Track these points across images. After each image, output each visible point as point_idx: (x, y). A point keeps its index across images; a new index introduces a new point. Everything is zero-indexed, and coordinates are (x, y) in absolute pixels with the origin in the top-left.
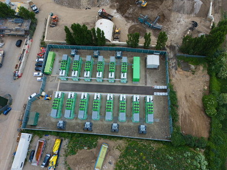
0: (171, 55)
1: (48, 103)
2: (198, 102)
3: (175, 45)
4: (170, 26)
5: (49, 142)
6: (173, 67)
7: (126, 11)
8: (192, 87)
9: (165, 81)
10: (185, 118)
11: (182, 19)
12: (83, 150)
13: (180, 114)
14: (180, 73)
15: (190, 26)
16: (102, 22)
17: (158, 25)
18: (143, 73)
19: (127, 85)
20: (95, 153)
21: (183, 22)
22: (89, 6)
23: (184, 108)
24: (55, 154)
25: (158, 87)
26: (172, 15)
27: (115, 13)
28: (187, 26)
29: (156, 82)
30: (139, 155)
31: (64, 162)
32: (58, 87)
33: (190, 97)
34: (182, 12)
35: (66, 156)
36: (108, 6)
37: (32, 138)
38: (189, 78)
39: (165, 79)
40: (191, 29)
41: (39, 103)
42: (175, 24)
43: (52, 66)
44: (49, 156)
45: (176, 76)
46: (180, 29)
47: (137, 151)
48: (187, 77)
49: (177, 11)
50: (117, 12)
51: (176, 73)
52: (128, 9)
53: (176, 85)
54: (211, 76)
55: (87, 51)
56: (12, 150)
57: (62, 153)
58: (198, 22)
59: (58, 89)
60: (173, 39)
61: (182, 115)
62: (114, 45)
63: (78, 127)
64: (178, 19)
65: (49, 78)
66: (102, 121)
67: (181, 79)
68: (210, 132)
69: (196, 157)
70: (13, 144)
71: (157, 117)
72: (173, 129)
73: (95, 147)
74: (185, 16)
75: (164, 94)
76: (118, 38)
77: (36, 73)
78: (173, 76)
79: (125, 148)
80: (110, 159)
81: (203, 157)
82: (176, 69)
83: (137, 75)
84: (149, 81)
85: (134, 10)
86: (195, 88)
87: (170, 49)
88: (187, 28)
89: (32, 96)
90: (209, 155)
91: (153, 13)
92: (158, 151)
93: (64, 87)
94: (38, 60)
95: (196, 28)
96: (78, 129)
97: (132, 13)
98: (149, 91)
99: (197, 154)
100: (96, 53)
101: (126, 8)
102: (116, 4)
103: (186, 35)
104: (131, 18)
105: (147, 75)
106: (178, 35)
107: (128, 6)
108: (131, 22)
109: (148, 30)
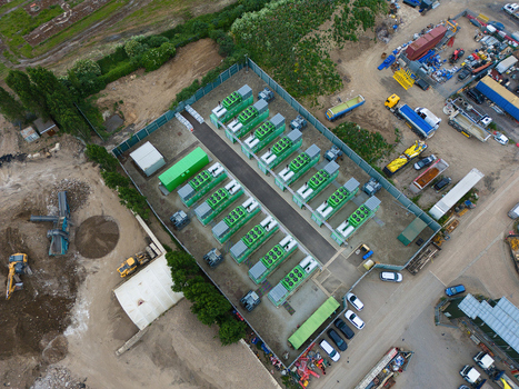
1: (371, 245)
2: (165, 72)
3: (82, 155)
4: (41, 192)
7: (59, 299)
8: (147, 91)
9: (167, 126)
10: (202, 70)
11: (7, 185)
12: (365, 129)
14: (134, 116)
15: (15, 164)
21: (15, 179)
23: (185, 80)
24: (405, 155)
25: (187, 123)
26: (5, 208)
27: (75, 327)
28: (20, 167)
29: (180, 134)
32: (333, 259)
33: (165, 83)
35: (390, 146)
38: (135, 102)
40: (22, 158)
42: (27, 188)
44: (416, 164)
45: (145, 118)
46: (36, 172)
47: (297, 79)
48: (134, 105)
50: (70, 322)
51: (140, 122)
52: (48, 296)
53: (162, 108)
59: (336, 256)
60: (72, 166)
63: (348, 170)
64: (11, 191)
65: (337, 293)
67: (144, 109)
68: (196, 40)
70: (467, 224)
75: (191, 110)
79: (308, 96)
82: (133, 125)
84: (186, 144)
86: (146, 86)
88: (24, 164)
91: (31, 233)
92: (274, 64)
93: (324, 250)
94: (333, 354)
95: (14, 153)
96: (350, 166)
97: (55, 279)
98: (205, 134)
99: (236, 32)
100: (214, 256)
101: (47, 304)
102: (47, 344)
103: (43, 156)
104: (69, 276)
105: (178, 153)
106: (53, 167)
107: (40, 300)
108: (79, 270)
109: (79, 222)
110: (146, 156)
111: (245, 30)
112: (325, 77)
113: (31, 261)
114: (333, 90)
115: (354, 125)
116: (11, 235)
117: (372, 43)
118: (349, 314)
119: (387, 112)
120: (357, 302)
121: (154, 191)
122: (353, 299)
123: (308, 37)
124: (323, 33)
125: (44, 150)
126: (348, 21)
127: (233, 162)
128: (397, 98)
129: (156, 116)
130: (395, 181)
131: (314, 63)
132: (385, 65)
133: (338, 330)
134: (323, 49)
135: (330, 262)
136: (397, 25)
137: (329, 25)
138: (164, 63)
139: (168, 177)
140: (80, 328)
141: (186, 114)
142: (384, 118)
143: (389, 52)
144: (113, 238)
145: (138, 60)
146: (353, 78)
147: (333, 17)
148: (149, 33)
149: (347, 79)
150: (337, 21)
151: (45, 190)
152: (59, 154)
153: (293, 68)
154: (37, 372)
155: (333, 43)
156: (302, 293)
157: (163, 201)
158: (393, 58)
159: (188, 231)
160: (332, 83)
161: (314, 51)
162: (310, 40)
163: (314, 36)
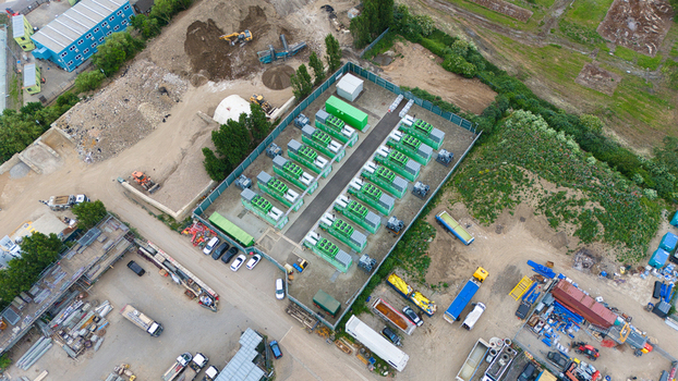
0: (355, 62)
1: (309, 272)
2: (447, 76)
3: (344, 48)
4: (307, 36)
6: (375, 72)
7: (230, 69)
8: (420, 69)
9: (389, 93)
11: (308, 16)
12: (431, 246)
14: (391, 69)
15: (327, 14)
16: (226, 106)
17: (294, 46)
19: (361, 141)
21: (313, 19)
22: (164, 114)
23: (447, 96)
24: (413, 292)
25: (394, 105)
26: (290, 21)
27: (214, 85)
28: (324, 18)
29: (384, 104)
30: (481, 175)
31: (431, 291)
32: (290, 241)
33: (433, 80)
34: (295, 9)
35: (423, 281)
36: (191, 87)
38: (406, 65)
40: (332, 16)
41: (300, 286)
42: (308, 28)
45: (392, 76)
46: (322, 28)
47: (473, 177)
48: (402, 65)
49: (289, 12)
50: (217, 82)
51: (387, 74)
52: (229, 62)
53: (405, 84)
54: (419, 42)
55: (253, 165)
56: (360, 370)
58: (328, 4)
59: (294, 243)
62: (278, 120)
63: (384, 243)
64: (304, 20)
67: (400, 73)
68: (493, 88)
70: (350, 363)
73: (434, 229)
74: (305, 9)
75: (409, 104)
76: (271, 107)
77: (236, 263)
78: (389, 80)
79: (460, 194)
80: (463, 222)
81: (522, 112)
82: (382, 70)
83: (357, 115)
84: (375, 111)
85: (242, 56)
86: (425, 68)
87: (344, 58)
88: (327, 19)
89: (280, 287)
91: (271, 38)
93: (297, 233)
94: (209, 248)
95: (335, 11)
97: (242, 62)
98: (392, 120)
100: (274, 149)
101: (225, 64)
102: (201, 74)
103: (337, 27)
104: (247, 70)
105: (365, 107)
107: (226, 58)
108: (253, 75)
109: (289, 64)
110: (350, 84)
112: (486, 203)
114: (476, 216)
117: (563, 249)
118: (243, 257)
120: (252, 261)
122: (256, 258)
123: (526, 171)
124: (538, 186)
125: (342, 26)
126: (569, 208)
127: (367, 148)
128: (484, 276)
129: (396, 83)
130: (384, 290)
131: (501, 188)
132: (537, 267)
133: (228, 250)
134: (522, 193)
136: (608, 276)
137: (552, 189)
138: (454, 73)
139: (333, 101)
140: (213, 88)
141: (404, 102)
143: (558, 269)
144: (279, 86)
145: (447, 53)
146: (503, 236)
147: (562, 189)
148: (485, 54)
149: (499, 230)
150: (561, 196)
152: (341, 35)
154: (184, 74)
155: (535, 202)
156: (258, 222)
157: (318, 109)
158: (550, 274)
159: (295, 131)
160: (483, 213)
161: (514, 185)
162: (524, 177)
163: (530, 178)
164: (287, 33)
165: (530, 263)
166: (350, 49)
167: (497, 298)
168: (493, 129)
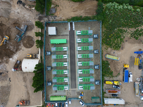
0: (46, 19)
1: (85, 93)
2: (76, 5)
3: (38, 16)
4: (23, 19)
5: (106, 88)
6: (55, 18)
7: (12, 51)
8: (67, 8)
9: (64, 24)
10: (87, 13)
11: (16, 11)
12: (111, 68)
13: (85, 15)
14: (58, 14)
15: (21, 5)
16: (24, 68)
17: (23, 28)
18: (61, 37)
19: (69, 46)
20: (110, 61)
21: (19, 10)
22: (8, 79)
23: (81, 13)
24: (113, 83)
25: (70, 28)
26: (13, 17)
27: (12, 59)
28: (22, 8)
29: (66, 29)
30: (110, 37)
31: (116, 77)
32: (74, 89)
33: (74, 9)
34: (10, 11)
35: (113, 76)
36: (7, 65)
37: (105, 97)
38: (62, 9)
39: (63, 24)
40: (24, 5)
41: (85, 98)
42: (20, 16)
43: (60, 96)
44: (114, 86)
45: (61, 17)
46: (25, 12)
47: (108, 39)
48: (61, 10)
49: (9, 14)
50: (12, 57)
51: (59, 17)
53: (67, 17)
55: (46, 75)
57: (111, 79)
59: (75, 89)
60: (34, 18)
61: (85, 14)
62: (41, 57)
63: (97, 73)
64: (16, 13)
65: (68, 96)
66: (92, 60)
67: (62, 13)
69: (109, 8)
71: (88, 28)
72: (95, 19)
73: (108, 62)
74: (13, 8)
76: (36, 55)
78: (61, 18)
79: (107, 45)
80: (112, 53)
81: (108, 4)
82: (56, 16)
83: (63, 41)
84: (65, 33)
86: (68, 6)
87: (41, 20)
88: (23, 7)
89: (82, 104)
90: (106, 1)
91: (14, 31)
92: (107, 28)
93: (74, 85)
95: (23, 1)
96: (98, 72)
97: (13, 47)
98: (72, 33)
99: (107, 7)
100: (49, 69)
101: (9, 51)
102: (5, 59)
103: (29, 8)
104: (17, 47)
105: (61, 34)
106: (30, 14)
107: (7, 49)
108: (20, 47)
109: (27, 35)
110: (52, 30)
111: (109, 10)
112: (116, 44)
113: (10, 39)
114: (115, 49)
115: (109, 65)
116: (9, 29)
117: (141, 43)
118: (67, 102)
119: (122, 66)
120: (70, 102)
121: (48, 40)
123: (123, 29)
124: (129, 31)
125: (30, 7)
126: (140, 33)
127: (72, 48)
128: (128, 67)
130: (105, 85)
131: (117, 38)
132: (137, 53)
135: (73, 89)
137: (133, 30)
139: (53, 41)
141: (71, 24)
142: (120, 67)
144: (31, 46)
146: (124, 49)
147: (137, 28)
149: (122, 49)
150: (137, 30)
151: (24, 20)
152: (33, 11)
153: (110, 35)
155: (129, 35)
157: (49, 45)
158: (142, 53)
159: (49, 57)
160: (116, 47)
161: (121, 34)
162: (123, 30)
163: (125, 30)
164: (16, 24)
165: (135, 52)
166: (40, 15)
167: (132, 68)
168: (104, 17)
